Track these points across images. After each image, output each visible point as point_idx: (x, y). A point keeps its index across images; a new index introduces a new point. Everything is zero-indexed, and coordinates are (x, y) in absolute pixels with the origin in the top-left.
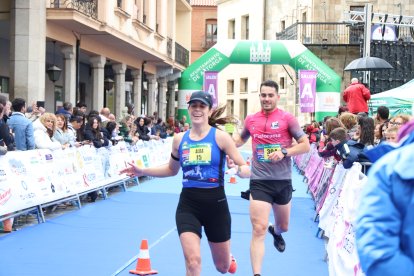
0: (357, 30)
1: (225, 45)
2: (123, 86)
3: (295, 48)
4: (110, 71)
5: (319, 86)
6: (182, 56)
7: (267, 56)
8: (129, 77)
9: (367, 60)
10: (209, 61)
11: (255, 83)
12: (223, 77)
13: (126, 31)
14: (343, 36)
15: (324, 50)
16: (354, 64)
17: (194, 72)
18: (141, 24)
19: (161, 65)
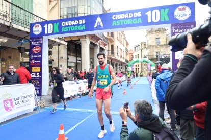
0: (157, 56)
1: (135, 60)
2: (118, 67)
3: (147, 60)
4: (116, 65)
5: (151, 66)
6: (128, 62)
7: (142, 61)
8: (119, 65)
9: (159, 61)
10: (132, 62)
11: (140, 66)
12: (135, 65)
13: (119, 58)
14: (155, 57)
15: (152, 60)
16: (157, 62)
17: (130, 64)
18: (121, 57)
19: (124, 63)
